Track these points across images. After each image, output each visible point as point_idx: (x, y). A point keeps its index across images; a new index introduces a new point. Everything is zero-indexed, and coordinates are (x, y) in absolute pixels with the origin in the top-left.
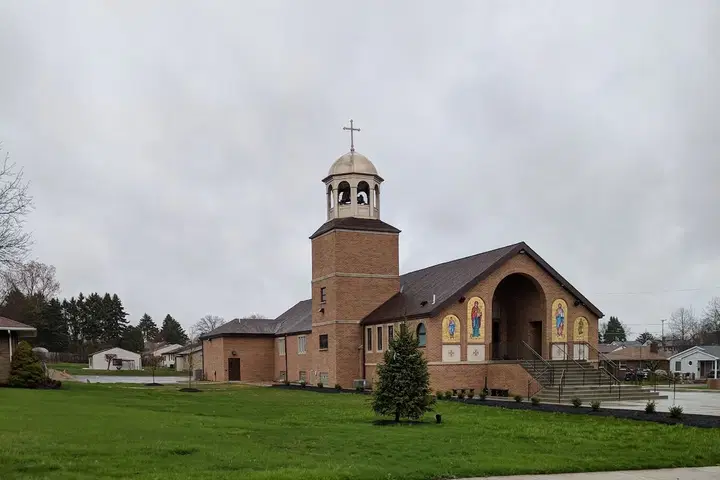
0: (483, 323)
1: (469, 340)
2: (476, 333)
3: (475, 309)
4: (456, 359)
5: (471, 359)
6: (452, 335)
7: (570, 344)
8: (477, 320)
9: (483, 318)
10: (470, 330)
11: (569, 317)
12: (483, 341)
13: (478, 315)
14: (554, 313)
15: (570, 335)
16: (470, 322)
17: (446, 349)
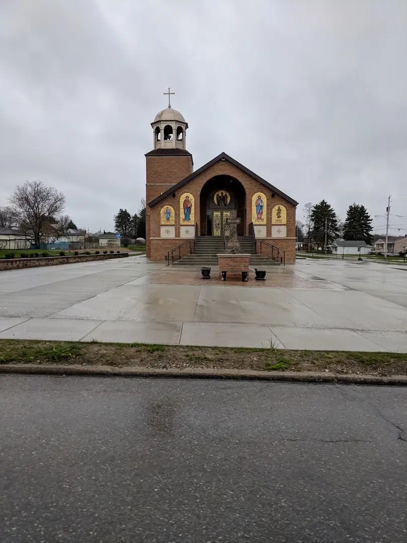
0: (193, 211)
1: (182, 223)
2: (187, 217)
3: (187, 201)
4: (172, 235)
5: (183, 235)
6: (168, 219)
7: (269, 225)
8: (188, 209)
9: (193, 208)
10: (182, 216)
11: (268, 205)
12: (193, 223)
13: (189, 205)
14: (254, 203)
15: (269, 219)
16: (182, 211)
17: (163, 229)
